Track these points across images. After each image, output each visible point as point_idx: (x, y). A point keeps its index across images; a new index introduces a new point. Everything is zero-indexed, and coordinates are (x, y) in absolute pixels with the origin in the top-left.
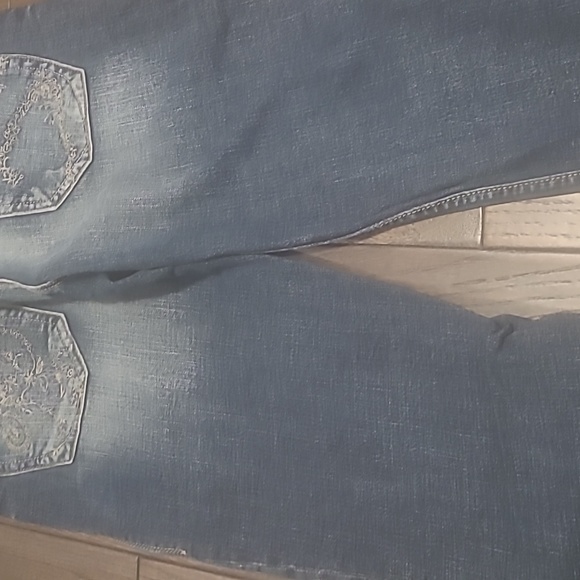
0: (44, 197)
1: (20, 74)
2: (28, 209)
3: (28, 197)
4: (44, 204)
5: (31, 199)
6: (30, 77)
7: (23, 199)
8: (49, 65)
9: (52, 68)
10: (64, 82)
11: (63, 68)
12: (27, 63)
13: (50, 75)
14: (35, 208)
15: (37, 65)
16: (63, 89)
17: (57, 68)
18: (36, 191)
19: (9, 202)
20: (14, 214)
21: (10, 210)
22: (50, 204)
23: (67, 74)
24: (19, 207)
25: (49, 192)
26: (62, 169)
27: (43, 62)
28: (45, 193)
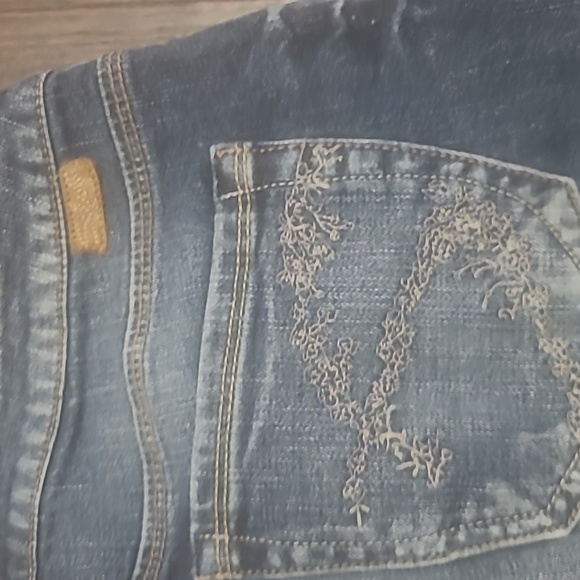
0: (527, 505)
1: (389, 193)
2: (487, 539)
3: (480, 508)
4: (532, 523)
5: (489, 512)
6: (420, 200)
7: (468, 515)
8: (468, 167)
9: (480, 174)
10: (518, 210)
11: (512, 174)
12: (405, 164)
13: (478, 192)
14: (506, 536)
15: (431, 166)
16: (517, 226)
17: (494, 175)
18: (501, 491)
19: (433, 528)
20: (454, 556)
21: (441, 547)
22: (547, 521)
23: (524, 191)
24: (461, 537)
25: (537, 489)
26: (561, 428)
27: (448, 159)
28: (525, 494)
